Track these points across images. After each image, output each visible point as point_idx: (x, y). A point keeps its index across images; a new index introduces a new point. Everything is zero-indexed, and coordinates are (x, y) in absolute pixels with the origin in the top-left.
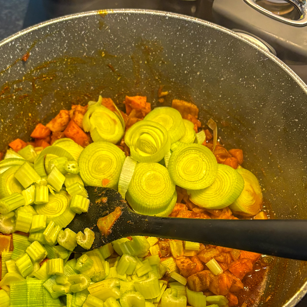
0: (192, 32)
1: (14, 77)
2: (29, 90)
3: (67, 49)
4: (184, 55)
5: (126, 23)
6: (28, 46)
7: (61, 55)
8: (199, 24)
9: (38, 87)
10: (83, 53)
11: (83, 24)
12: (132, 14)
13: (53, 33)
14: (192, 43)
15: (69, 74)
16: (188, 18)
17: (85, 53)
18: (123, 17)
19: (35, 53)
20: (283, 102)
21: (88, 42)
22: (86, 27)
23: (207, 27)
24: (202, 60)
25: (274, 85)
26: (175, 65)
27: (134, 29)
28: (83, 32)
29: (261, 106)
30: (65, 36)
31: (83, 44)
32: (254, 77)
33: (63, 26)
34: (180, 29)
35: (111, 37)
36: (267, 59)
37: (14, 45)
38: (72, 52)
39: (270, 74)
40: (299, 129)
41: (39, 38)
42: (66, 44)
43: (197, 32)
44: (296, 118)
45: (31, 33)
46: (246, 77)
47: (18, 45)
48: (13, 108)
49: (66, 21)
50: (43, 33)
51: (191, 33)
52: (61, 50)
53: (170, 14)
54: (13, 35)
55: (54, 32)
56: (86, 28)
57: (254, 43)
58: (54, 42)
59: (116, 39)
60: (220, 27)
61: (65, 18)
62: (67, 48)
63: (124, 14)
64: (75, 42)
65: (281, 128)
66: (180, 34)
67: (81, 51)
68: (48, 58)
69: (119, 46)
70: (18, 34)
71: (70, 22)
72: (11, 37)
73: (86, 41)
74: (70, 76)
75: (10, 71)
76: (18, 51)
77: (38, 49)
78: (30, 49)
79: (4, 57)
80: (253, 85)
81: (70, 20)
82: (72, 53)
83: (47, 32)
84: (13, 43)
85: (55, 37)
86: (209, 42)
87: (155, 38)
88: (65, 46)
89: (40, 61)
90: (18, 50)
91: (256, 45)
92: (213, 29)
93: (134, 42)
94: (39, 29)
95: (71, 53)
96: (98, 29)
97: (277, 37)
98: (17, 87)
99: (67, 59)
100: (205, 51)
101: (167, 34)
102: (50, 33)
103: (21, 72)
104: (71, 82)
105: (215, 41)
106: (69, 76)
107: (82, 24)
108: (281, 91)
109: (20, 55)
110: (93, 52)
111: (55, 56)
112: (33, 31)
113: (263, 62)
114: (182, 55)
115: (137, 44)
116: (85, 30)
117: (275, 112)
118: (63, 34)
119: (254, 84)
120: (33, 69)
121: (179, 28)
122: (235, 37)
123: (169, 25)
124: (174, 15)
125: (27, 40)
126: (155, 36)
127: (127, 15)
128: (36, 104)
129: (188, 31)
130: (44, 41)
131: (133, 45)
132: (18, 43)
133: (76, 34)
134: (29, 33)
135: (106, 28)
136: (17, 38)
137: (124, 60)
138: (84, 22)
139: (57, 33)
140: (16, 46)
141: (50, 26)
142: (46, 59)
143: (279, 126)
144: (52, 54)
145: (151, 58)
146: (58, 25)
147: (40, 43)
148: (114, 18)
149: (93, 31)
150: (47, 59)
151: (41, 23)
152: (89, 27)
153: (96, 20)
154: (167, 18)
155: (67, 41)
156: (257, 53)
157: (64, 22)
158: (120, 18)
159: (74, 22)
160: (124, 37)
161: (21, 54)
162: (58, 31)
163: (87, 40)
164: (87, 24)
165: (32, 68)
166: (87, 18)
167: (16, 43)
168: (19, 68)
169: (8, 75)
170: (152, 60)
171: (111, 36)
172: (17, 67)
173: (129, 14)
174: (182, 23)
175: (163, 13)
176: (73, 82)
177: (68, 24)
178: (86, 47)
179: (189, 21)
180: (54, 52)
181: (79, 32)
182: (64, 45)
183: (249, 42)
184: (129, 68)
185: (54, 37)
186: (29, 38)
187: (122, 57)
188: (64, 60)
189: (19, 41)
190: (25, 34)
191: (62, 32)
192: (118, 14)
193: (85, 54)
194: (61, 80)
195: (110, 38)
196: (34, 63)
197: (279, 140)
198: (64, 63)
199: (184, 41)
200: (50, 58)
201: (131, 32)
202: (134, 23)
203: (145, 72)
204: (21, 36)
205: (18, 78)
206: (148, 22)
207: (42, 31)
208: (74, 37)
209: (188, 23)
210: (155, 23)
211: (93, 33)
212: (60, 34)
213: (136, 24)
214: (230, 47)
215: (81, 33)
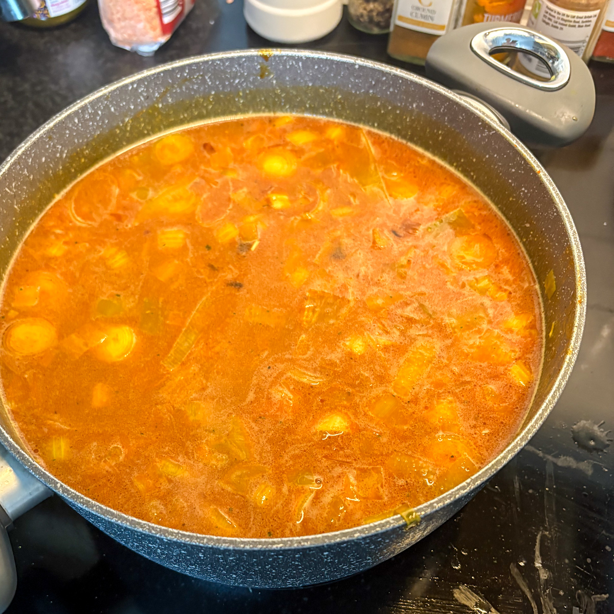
0: (391, 90)
5: (299, 71)
6: (157, 94)
7: (205, 112)
8: (402, 78)
11: (238, 68)
12: (308, 58)
13: (194, 78)
14: (390, 108)
16: (386, 67)
18: (294, 62)
19: (167, 106)
20: (511, 199)
21: (244, 97)
22: (241, 73)
23: (412, 82)
24: (403, 134)
25: (500, 172)
27: (310, 80)
28: (237, 81)
30: (212, 84)
31: (237, 100)
32: (474, 160)
33: (208, 68)
34: (374, 85)
35: (276, 92)
36: (494, 132)
37: (136, 89)
39: (496, 155)
40: (529, 238)
41: (173, 83)
42: (212, 97)
43: (398, 90)
44: (527, 222)
45: (162, 74)
46: (462, 160)
47: (142, 89)
49: (213, 61)
50: (179, 76)
51: (390, 92)
52: (205, 104)
53: (361, 61)
55: (196, 77)
56: (242, 74)
57: (477, 109)
58: (195, 91)
59: (283, 95)
60: (430, 83)
61: (211, 56)
62: (213, 103)
63: (296, 58)
64: (225, 95)
66: (373, 93)
70: (143, 73)
71: (219, 63)
72: (132, 77)
73: (241, 94)
76: (142, 99)
77: (172, 100)
78: (160, 97)
79: (122, 105)
81: (219, 60)
83: (185, 75)
84: (135, 86)
85: (197, 83)
86: (414, 106)
87: (339, 97)
88: (211, 100)
90: (141, 97)
91: (480, 111)
92: (421, 85)
94: (173, 69)
96: (259, 78)
97: (513, 104)
101: (356, 92)
102: (190, 77)
105: (423, 105)
107: (236, 68)
108: (510, 181)
111: (196, 113)
112: (165, 72)
113: (488, 136)
116: (240, 78)
118: (208, 80)
121: (373, 83)
122: (451, 98)
123: (358, 77)
124: (367, 62)
125: (156, 84)
126: (339, 95)
127: (300, 59)
129: (386, 88)
130: (181, 88)
132: (142, 87)
133: (227, 83)
134: (159, 73)
135: (270, 76)
136: (141, 79)
138: (240, 65)
140: (140, 91)
141: (190, 65)
142: (182, 116)
144: (192, 110)
146: (200, 66)
147: (174, 91)
148: (282, 63)
149: (251, 80)
152: (246, 74)
153: (256, 64)
154: (357, 67)
155: (213, 93)
156: (480, 124)
157: (210, 63)
158: (291, 64)
159: (224, 64)
161: (146, 105)
162: (201, 76)
163: (243, 93)
164: (243, 69)
166: (244, 60)
167: (139, 86)
168: (143, 125)
169: (126, 134)
171: (277, 89)
172: (140, 123)
173: (303, 58)
174: (378, 75)
175: (351, 59)
177: (216, 65)
178: (240, 105)
179: (388, 73)
180: (194, 107)
181: (232, 81)
182: (209, 98)
183: (471, 107)
185: (194, 84)
186: (158, 81)
189: (144, 84)
190: (153, 75)
191: (207, 78)
192: (287, 56)
195: (276, 94)
199: (379, 104)
201: (304, 86)
202: (310, 72)
204: (147, 77)
206: (330, 71)
207: (177, 73)
208: (224, 86)
209: (385, 76)
210: (339, 74)
211: (251, 83)
212: (204, 81)
213: (312, 73)
214: (444, 114)
215: (234, 82)
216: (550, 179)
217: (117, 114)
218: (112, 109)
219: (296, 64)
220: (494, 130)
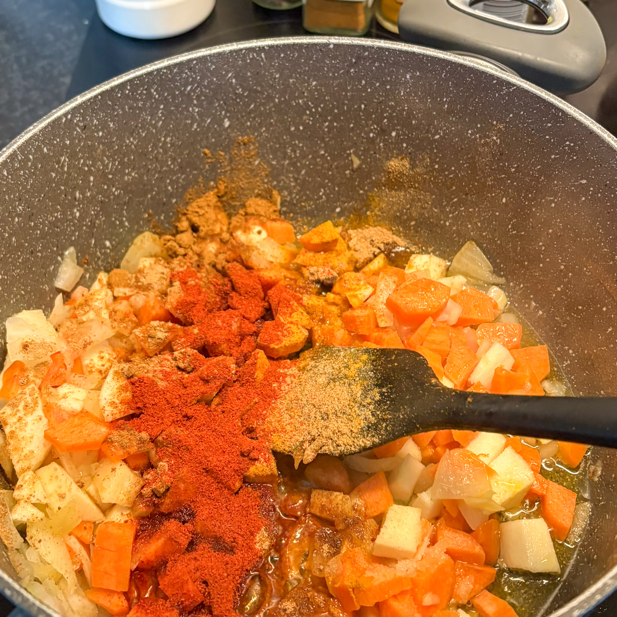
0: (377, 64)
1: (75, 177)
2: (103, 198)
3: (163, 121)
4: (365, 106)
5: (262, 64)
6: (95, 121)
7: (154, 131)
8: (388, 49)
9: (119, 191)
10: (192, 124)
11: (189, 73)
12: (271, 47)
13: (137, 94)
14: (378, 84)
15: (170, 163)
16: (367, 41)
17: (196, 124)
18: (255, 54)
19: (109, 133)
20: (553, 157)
21: (200, 105)
22: (193, 78)
23: (401, 51)
24: (399, 111)
25: (533, 130)
26: (352, 125)
27: (276, 72)
28: (189, 88)
29: (514, 170)
30: (159, 97)
31: (191, 109)
32: (495, 123)
33: (153, 80)
34: (355, 63)
35: (237, 92)
36: (515, 87)
37: (71, 120)
38: (172, 124)
39: (522, 113)
40: (590, 195)
41: (114, 104)
42: (160, 111)
43: (385, 63)
44: (582, 179)
45: (100, 97)
46: (479, 126)
47: (78, 119)
48: (77, 234)
49: (158, 70)
50: (119, 95)
51: (376, 67)
52: (154, 122)
53: (335, 39)
54: (68, 103)
55: (139, 92)
56: (194, 80)
58: (140, 108)
59: (245, 94)
60: (424, 49)
61: (155, 65)
62: (163, 118)
63: (257, 49)
64: (177, 107)
65: (556, 200)
66: (355, 72)
67: (187, 122)
68: (132, 139)
69: (252, 106)
70: (76, 100)
71: (165, 71)
72: (64, 107)
73: (195, 102)
74: (172, 166)
75: (68, 168)
76: (79, 130)
77: (113, 125)
78: (99, 124)
79: (55, 142)
80: (495, 138)
81: (165, 68)
82: (173, 126)
83: (127, 92)
84: (69, 117)
85: (142, 100)
86: (408, 77)
87: (314, 83)
89: (118, 145)
90: (78, 128)
92: (414, 53)
93: (277, 96)
94: (112, 89)
95: (171, 126)
98: (81, 196)
99: (164, 137)
100: (402, 94)
101: (334, 74)
102: (132, 94)
103: (86, 169)
104: (174, 178)
105: (418, 73)
106: (170, 168)
107: (186, 73)
108: (547, 137)
109: (82, 137)
110: (209, 121)
111: (144, 135)
112: (102, 94)
113: (508, 94)
114: (363, 106)
115: (283, 99)
116: (192, 83)
117: (541, 176)
118: (155, 93)
119: (496, 136)
120: (107, 162)
121: (354, 60)
122: (453, 61)
123: (335, 57)
124: (342, 39)
125: (93, 110)
126: (313, 81)
127: (262, 49)
128: (118, 223)
129: (370, 64)
130: (123, 109)
131: (277, 100)
132: (77, 117)
133: (177, 93)
134: (96, 97)
135: (227, 75)
136: (75, 108)
137: (264, 129)
138: (190, 69)
139: (145, 92)
140: (75, 121)
141: (130, 81)
142: (128, 141)
143: (552, 198)
144: (139, 132)
145: (310, 120)
147: (116, 113)
148: (240, 58)
149: (206, 84)
150: (130, 142)
151: (115, 78)
152: (199, 78)
153: (210, 64)
154: (331, 46)
155: (162, 107)
156: (495, 82)
157: (155, 73)
158: (251, 57)
159: (171, 71)
160: (259, 89)
161: (84, 136)
162: (146, 90)
163: (197, 101)
164: (195, 73)
165: (105, 158)
166: (195, 62)
167: (74, 116)
168: (82, 161)
169: (63, 176)
170: (311, 123)
171: (238, 89)
172: (79, 159)
173: (266, 48)
174: (358, 51)
175: (323, 39)
176: (178, 178)
177: (162, 75)
178: (196, 114)
179: (370, 47)
180: (141, 128)
181: (183, 89)
182: (157, 113)
183: (479, 66)
184: (273, 142)
185: (138, 100)
186: (97, 106)
187: (259, 124)
188: (160, 139)
189: (80, 113)
190: (89, 100)
191: (152, 90)
192: (246, 49)
193: (195, 126)
194: (157, 175)
195: (237, 94)
196: (108, 150)
197: (556, 222)
198: (161, 144)
199: (364, 82)
200: (134, 139)
201: (271, 79)
202: (276, 63)
203: (301, 145)
204: (82, 103)
205: (81, 180)
206: (300, 57)
207: (118, 92)
208: (174, 97)
209: (368, 51)
210: (311, 59)
211: (205, 87)
212: (150, 95)
213: (279, 63)
214: (446, 80)
215: (185, 89)
216: (600, 126)
217: (51, 154)
218: (45, 150)
219: (258, 56)
220: (514, 85)
